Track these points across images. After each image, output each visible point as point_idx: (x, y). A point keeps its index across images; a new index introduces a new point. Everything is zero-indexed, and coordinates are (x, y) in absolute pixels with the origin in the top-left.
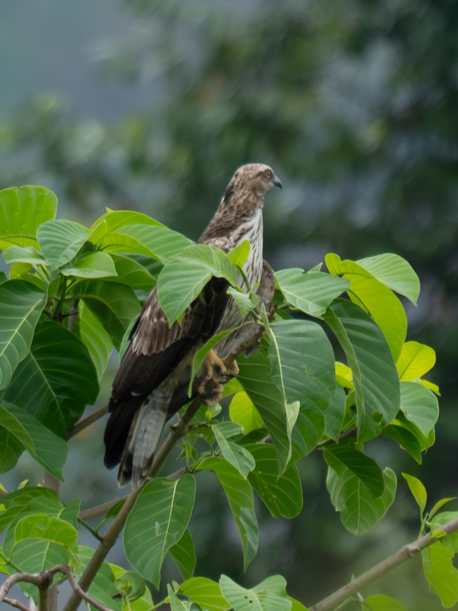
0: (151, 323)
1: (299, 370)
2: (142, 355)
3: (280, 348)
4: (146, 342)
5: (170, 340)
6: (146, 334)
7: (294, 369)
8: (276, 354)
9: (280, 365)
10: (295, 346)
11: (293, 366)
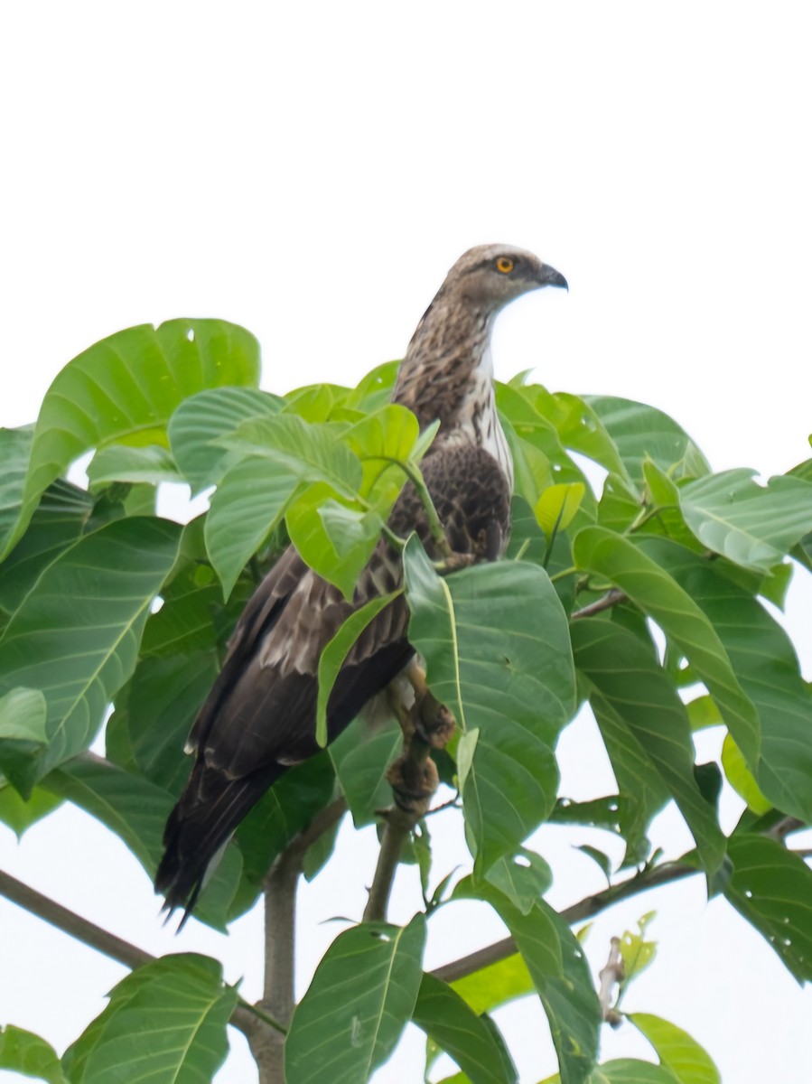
0: (318, 607)
1: (496, 665)
2: (295, 673)
3: (459, 624)
4: (305, 648)
5: (373, 642)
6: (304, 630)
7: (484, 664)
8: (450, 637)
9: (457, 659)
10: (491, 619)
11: (485, 657)
